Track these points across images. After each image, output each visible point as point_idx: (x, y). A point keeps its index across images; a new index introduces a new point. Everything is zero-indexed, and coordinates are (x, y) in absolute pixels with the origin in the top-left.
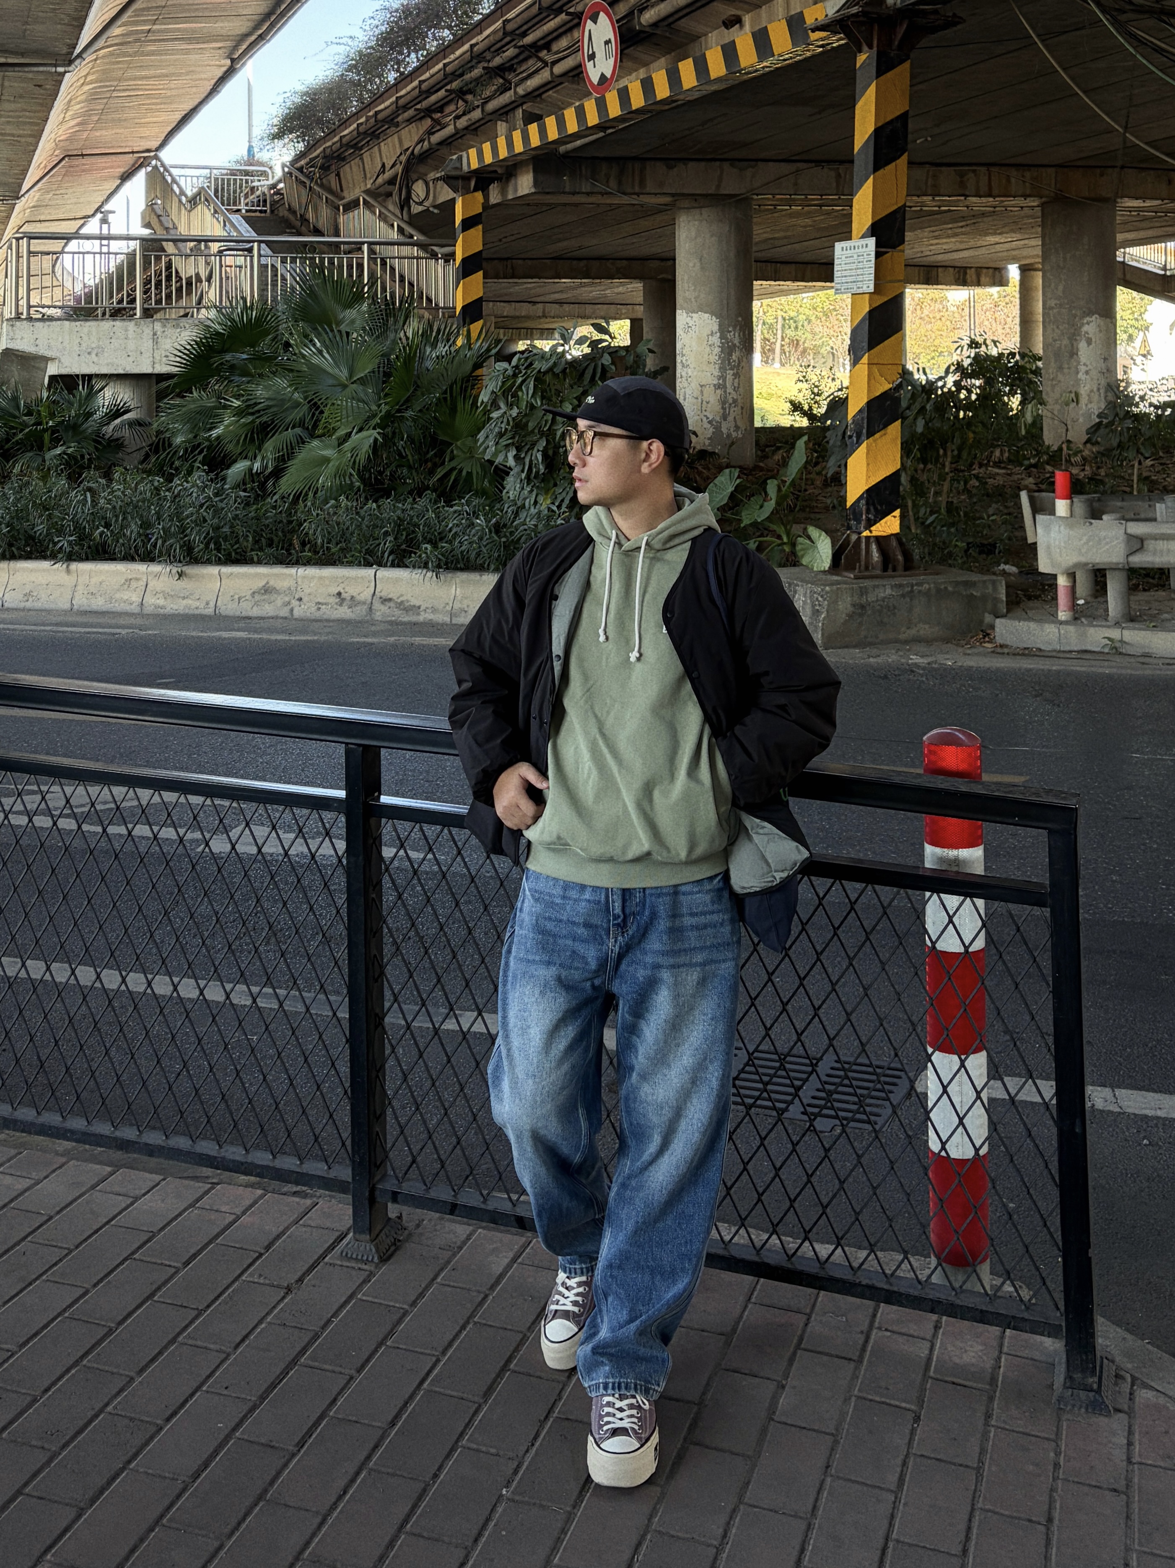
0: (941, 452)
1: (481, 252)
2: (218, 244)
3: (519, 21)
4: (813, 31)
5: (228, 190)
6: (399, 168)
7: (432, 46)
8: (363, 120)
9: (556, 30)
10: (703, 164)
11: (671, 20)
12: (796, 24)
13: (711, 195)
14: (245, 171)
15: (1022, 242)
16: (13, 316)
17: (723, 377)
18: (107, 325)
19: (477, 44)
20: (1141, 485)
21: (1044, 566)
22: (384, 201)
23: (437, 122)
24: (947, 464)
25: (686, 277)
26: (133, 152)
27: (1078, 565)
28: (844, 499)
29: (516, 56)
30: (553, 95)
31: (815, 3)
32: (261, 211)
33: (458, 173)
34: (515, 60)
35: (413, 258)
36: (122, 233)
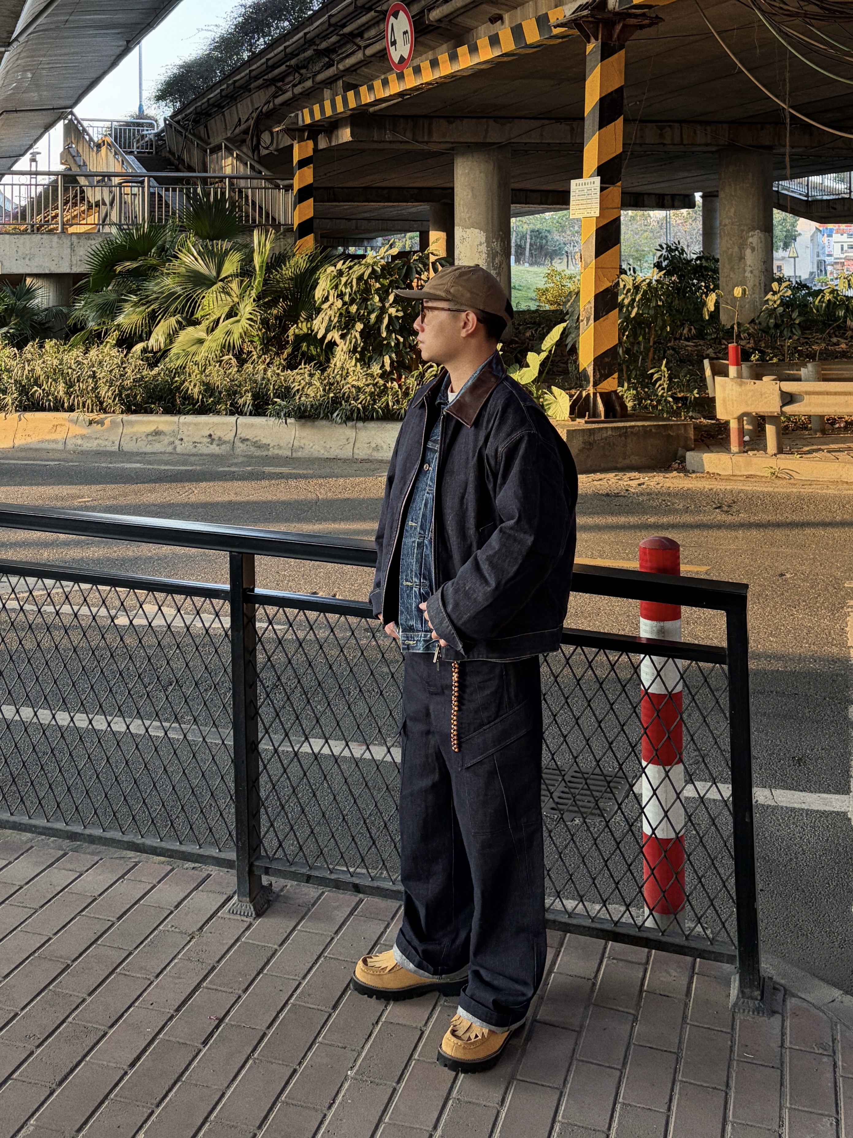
0: (647, 331)
1: (312, 184)
2: (116, 178)
3: (340, 16)
4: (555, 27)
5: (125, 137)
6: (252, 122)
7: (275, 33)
8: (225, 86)
9: (367, 23)
10: (474, 120)
11: (452, 17)
12: (542, 21)
13: (480, 143)
14: (137, 123)
15: (705, 177)
18: (37, 238)
19: (309, 32)
21: (721, 414)
22: (240, 145)
23: (279, 88)
24: (651, 339)
25: (462, 201)
26: (50, 109)
27: (745, 414)
29: (338, 42)
30: (365, 70)
31: (556, 7)
32: (149, 153)
33: (295, 126)
34: (337, 45)
35: (262, 188)
36: (46, 169)
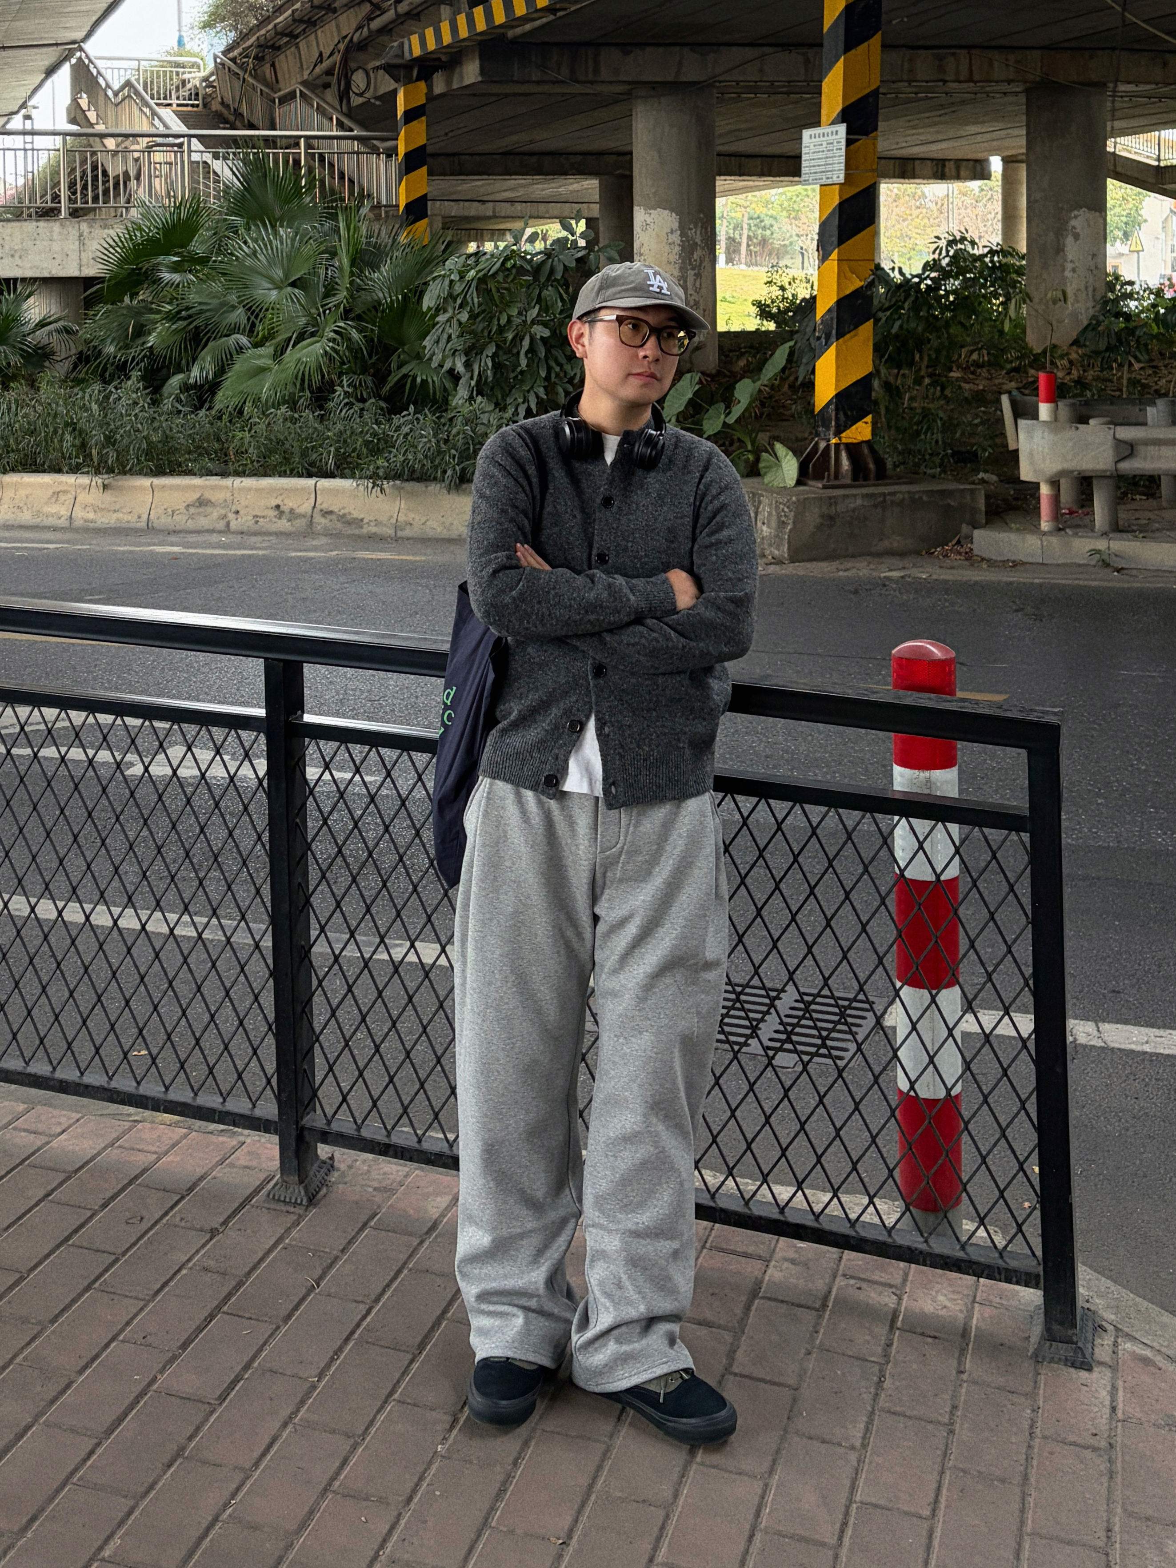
0: (918, 355)
1: (425, 146)
2: (146, 140)
5: (158, 83)
6: (337, 57)
10: (662, 49)
13: (670, 83)
14: (176, 62)
15: (1005, 132)
18: (30, 226)
20: (1131, 389)
21: (1026, 473)
22: (323, 92)
23: (377, 6)
24: (923, 367)
25: (644, 170)
26: (57, 44)
27: (1063, 473)
28: (810, 405)
32: (193, 105)
33: (399, 61)
35: (354, 153)
36: (49, 128)
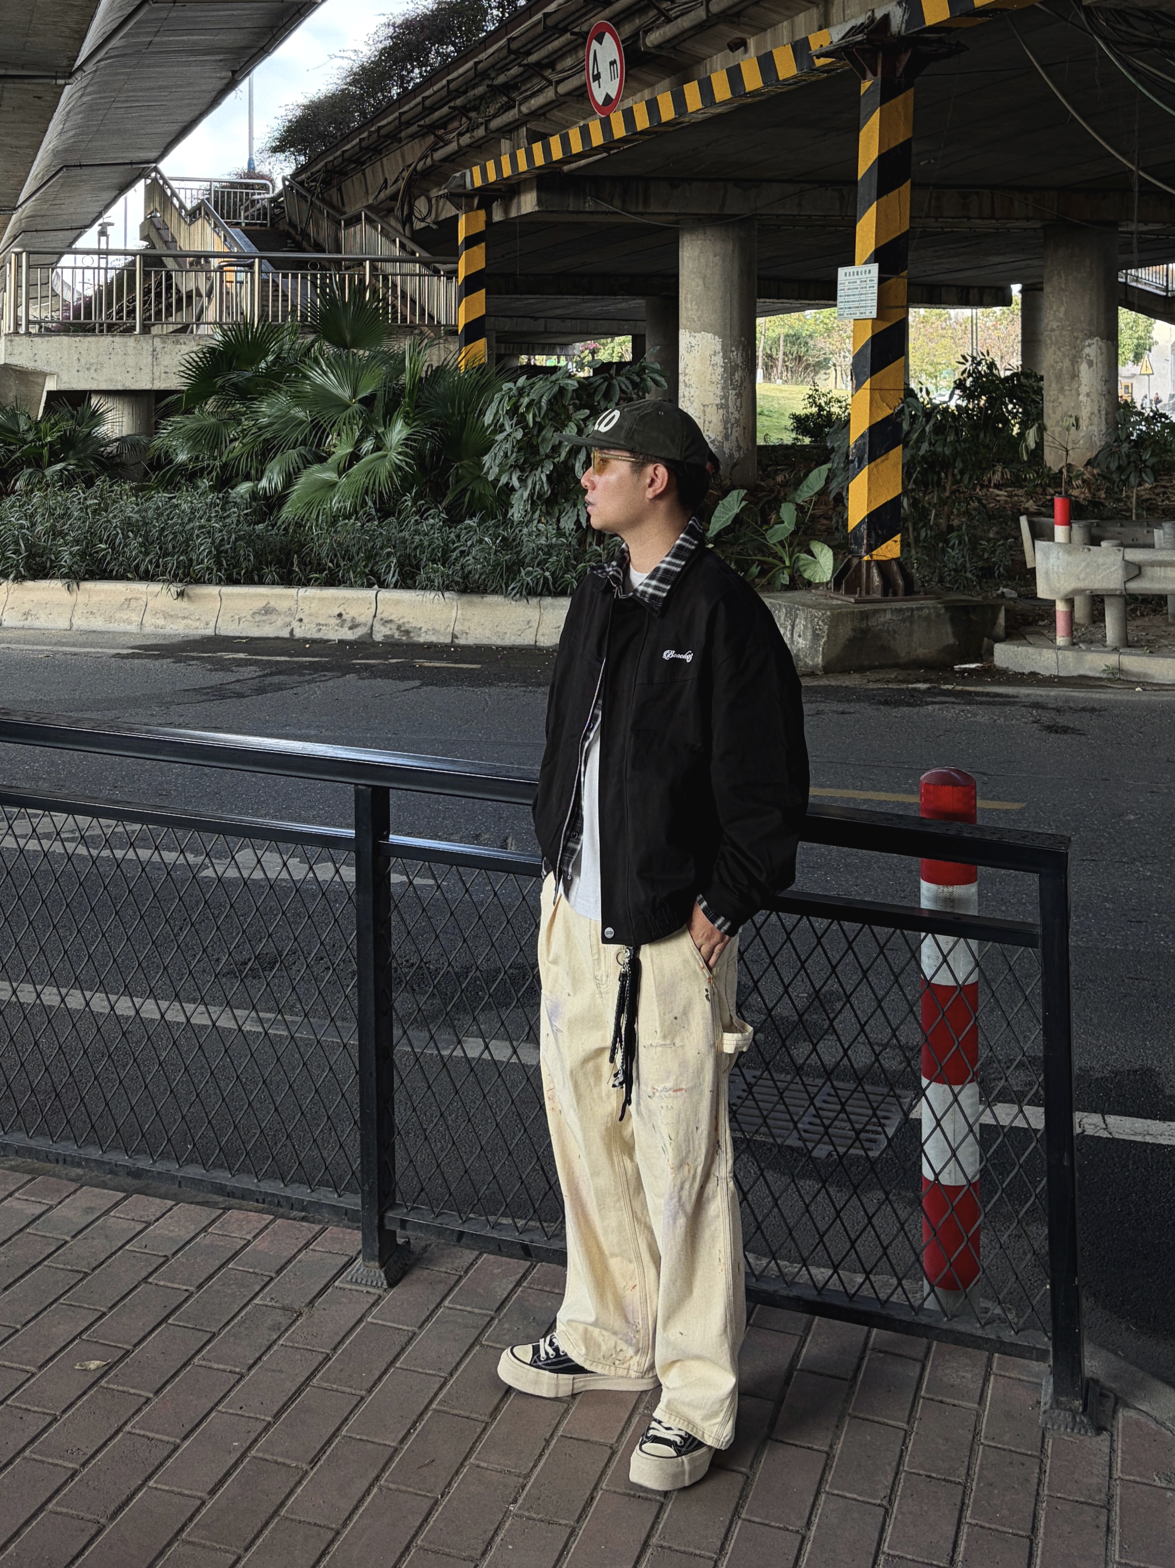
0: (943, 475)
1: (483, 270)
2: (219, 260)
3: (523, 39)
4: (818, 57)
5: (229, 203)
6: (402, 184)
7: (436, 62)
8: (365, 135)
9: (560, 49)
10: (707, 184)
11: (675, 42)
12: (800, 48)
13: (715, 214)
14: (245, 184)
15: (1024, 263)
16: (12, 330)
17: (725, 397)
18: (105, 341)
19: (481, 61)
20: (1141, 510)
21: (1043, 591)
22: (386, 216)
23: (440, 138)
24: (948, 486)
25: (690, 297)
26: (132, 165)
27: (1077, 592)
28: (846, 524)
29: (521, 75)
30: (557, 114)
31: (820, 29)
32: (261, 225)
33: (460, 190)
34: (520, 79)
35: (416, 275)
36: (121, 246)
